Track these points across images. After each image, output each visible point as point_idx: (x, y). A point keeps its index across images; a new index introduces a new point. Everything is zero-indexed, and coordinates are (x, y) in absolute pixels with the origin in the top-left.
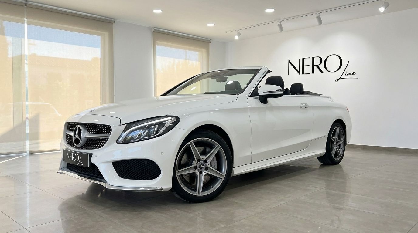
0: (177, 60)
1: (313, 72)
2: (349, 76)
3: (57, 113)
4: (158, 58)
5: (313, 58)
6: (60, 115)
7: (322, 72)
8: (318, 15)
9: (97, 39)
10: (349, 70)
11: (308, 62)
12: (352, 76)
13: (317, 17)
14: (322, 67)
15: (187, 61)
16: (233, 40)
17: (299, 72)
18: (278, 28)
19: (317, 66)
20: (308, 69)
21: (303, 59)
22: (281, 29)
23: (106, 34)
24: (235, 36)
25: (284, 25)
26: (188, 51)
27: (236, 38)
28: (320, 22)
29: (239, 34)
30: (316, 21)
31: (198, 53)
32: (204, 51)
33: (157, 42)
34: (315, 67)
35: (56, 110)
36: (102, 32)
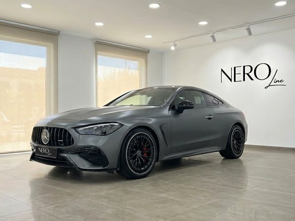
0: (117, 70)
1: (244, 80)
2: (277, 83)
3: (5, 118)
4: (99, 67)
5: (244, 67)
6: (8, 121)
7: (252, 79)
8: (248, 27)
9: (43, 49)
10: (277, 78)
11: (240, 70)
12: (280, 83)
13: (247, 29)
14: (252, 74)
15: (127, 70)
16: (169, 51)
17: (231, 80)
18: (211, 40)
19: (248, 74)
20: (239, 77)
21: (235, 68)
22: (214, 40)
23: (52, 45)
24: (171, 47)
25: (217, 36)
26: (128, 61)
27: (173, 48)
28: (250, 33)
29: (175, 45)
30: (246, 32)
31: (137, 62)
32: (143, 61)
33: (98, 52)
34: (246, 75)
35: (4, 116)
36: (48, 44)
